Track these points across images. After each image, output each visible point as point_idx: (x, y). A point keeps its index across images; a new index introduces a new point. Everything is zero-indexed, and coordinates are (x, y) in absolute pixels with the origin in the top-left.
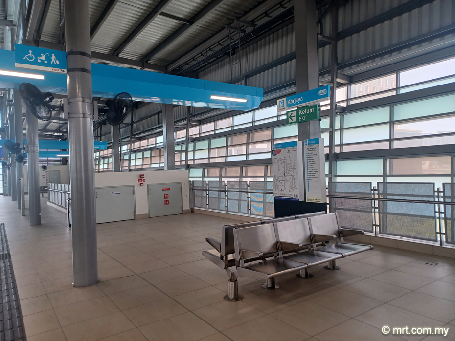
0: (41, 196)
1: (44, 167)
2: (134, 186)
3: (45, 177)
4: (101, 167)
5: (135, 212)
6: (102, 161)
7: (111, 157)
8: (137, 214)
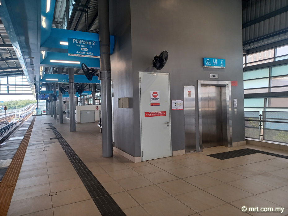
0: (63, 115)
1: (65, 102)
2: (94, 111)
3: (65, 107)
4: (90, 102)
5: (95, 120)
6: (90, 99)
7: (92, 98)
8: (96, 120)
